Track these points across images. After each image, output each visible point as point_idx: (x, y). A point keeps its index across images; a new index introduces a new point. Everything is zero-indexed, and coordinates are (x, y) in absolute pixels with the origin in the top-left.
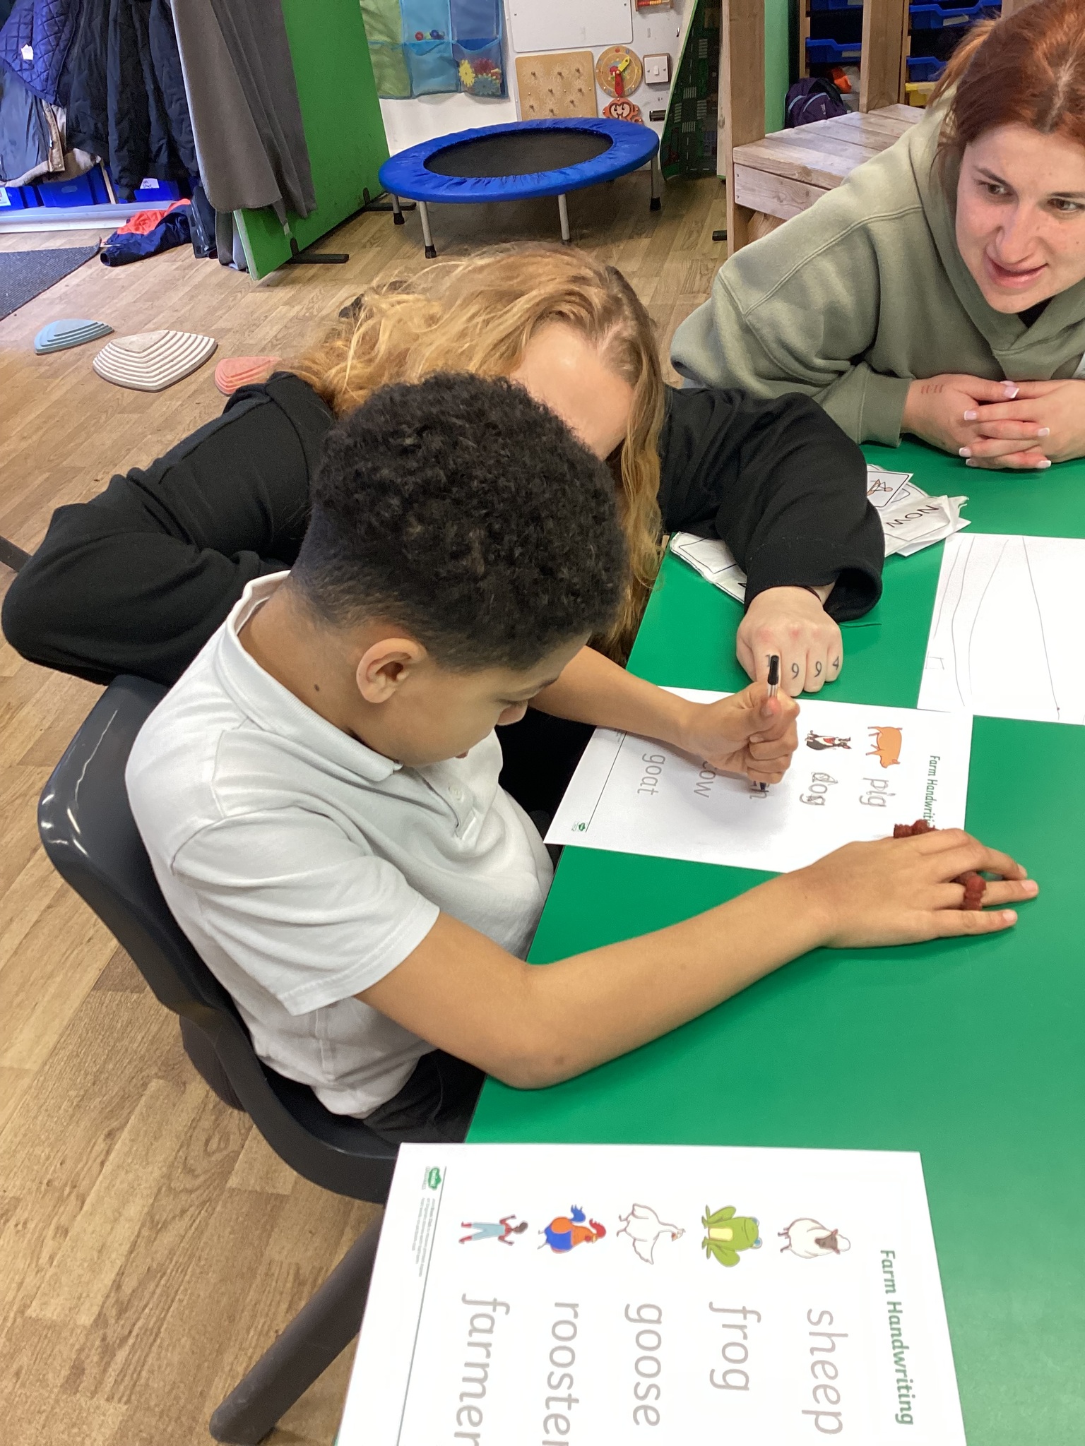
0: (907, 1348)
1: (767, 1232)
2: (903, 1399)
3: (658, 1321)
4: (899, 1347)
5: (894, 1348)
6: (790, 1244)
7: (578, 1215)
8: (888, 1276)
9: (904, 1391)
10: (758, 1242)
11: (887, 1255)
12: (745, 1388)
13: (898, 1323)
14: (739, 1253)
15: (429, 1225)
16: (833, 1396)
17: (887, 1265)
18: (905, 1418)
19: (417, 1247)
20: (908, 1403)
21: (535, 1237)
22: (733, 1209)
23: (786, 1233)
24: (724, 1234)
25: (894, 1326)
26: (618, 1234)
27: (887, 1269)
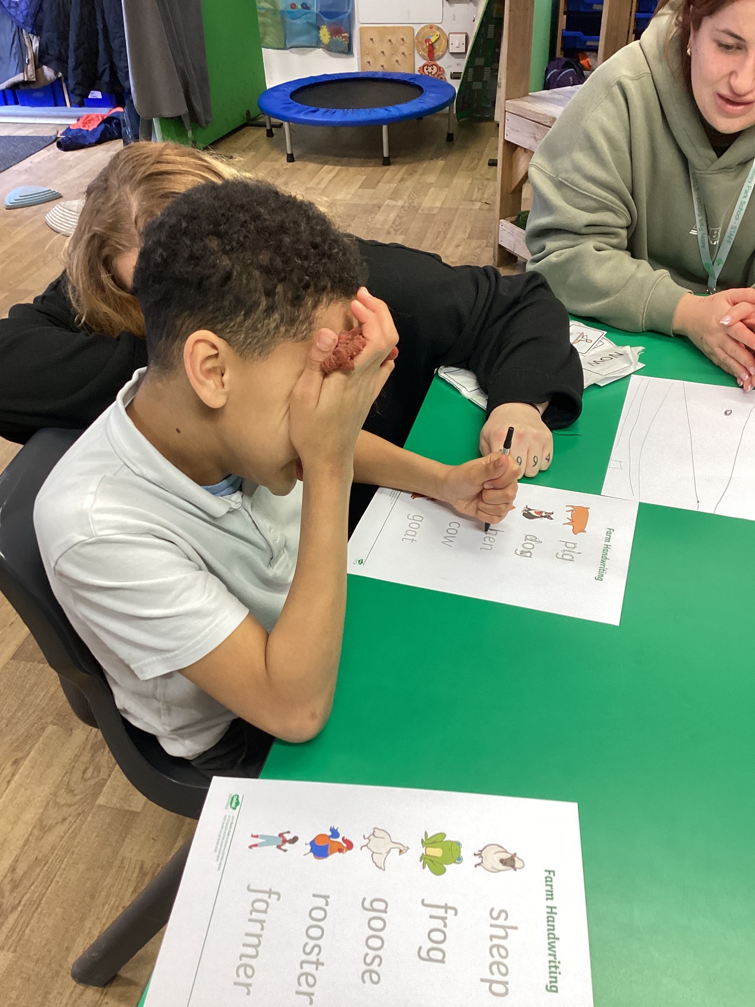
0: (558, 939)
1: (467, 853)
2: (552, 975)
3: (385, 911)
4: (552, 938)
5: (549, 938)
6: (482, 862)
7: (335, 833)
8: (549, 888)
9: (553, 969)
10: (459, 860)
11: (549, 874)
12: (442, 961)
13: (553, 921)
14: (446, 866)
15: (228, 834)
16: (503, 970)
17: (548, 881)
18: (552, 988)
19: (218, 850)
20: (556, 978)
21: (303, 847)
22: (444, 835)
23: (479, 854)
24: (437, 852)
25: (550, 923)
26: (361, 849)
27: (548, 883)
